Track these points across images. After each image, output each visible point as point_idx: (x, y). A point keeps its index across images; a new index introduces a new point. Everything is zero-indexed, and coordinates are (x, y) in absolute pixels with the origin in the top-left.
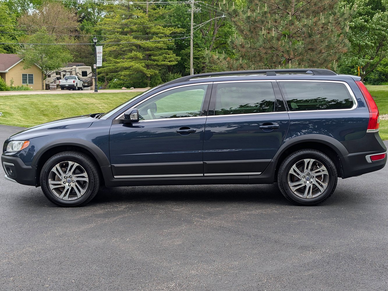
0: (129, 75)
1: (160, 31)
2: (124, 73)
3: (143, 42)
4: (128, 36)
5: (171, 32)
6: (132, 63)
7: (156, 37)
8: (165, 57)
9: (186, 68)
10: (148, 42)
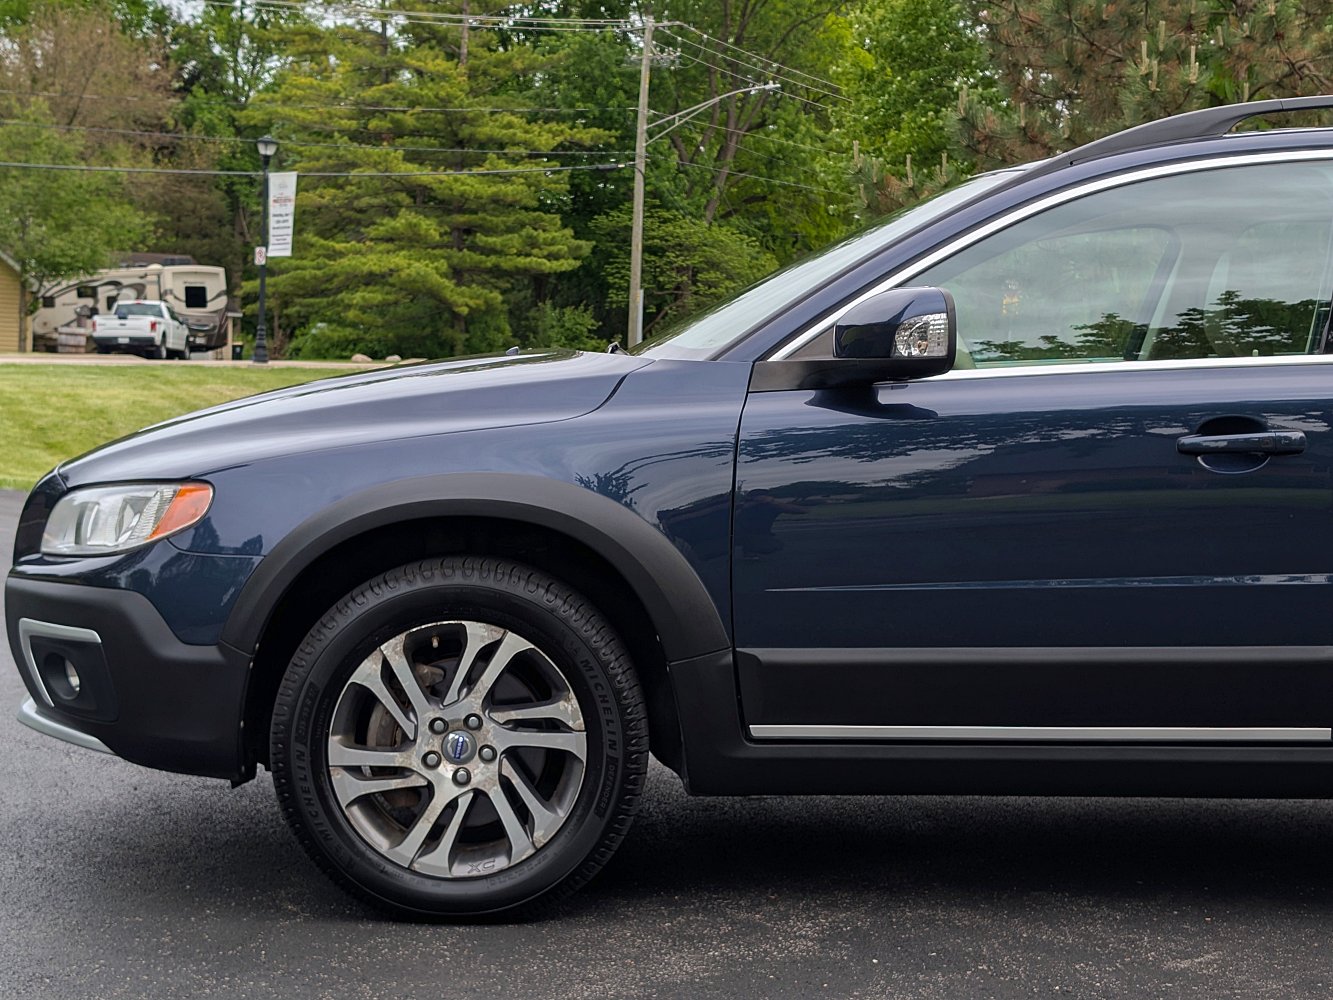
0: (381, 309)
1: (515, 134)
2: (363, 298)
3: (443, 177)
4: (385, 147)
5: (559, 139)
6: (398, 260)
7: (499, 158)
8: (530, 237)
9: (611, 286)
10: (463, 175)
